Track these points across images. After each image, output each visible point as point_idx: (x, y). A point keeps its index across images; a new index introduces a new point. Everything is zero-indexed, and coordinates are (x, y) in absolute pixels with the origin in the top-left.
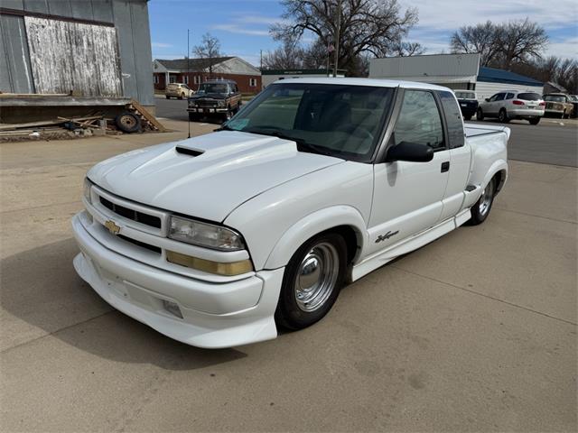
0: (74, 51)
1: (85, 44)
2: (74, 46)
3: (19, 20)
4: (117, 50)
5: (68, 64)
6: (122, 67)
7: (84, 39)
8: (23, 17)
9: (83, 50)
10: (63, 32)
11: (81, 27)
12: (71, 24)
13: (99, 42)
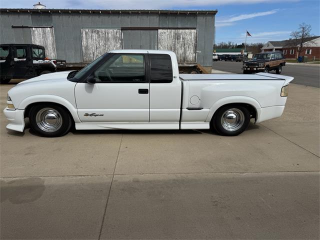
0: (176, 43)
1: (181, 38)
2: (176, 40)
3: (156, 31)
4: (196, 40)
5: (173, 48)
6: (197, 48)
7: (181, 36)
8: (158, 30)
9: (180, 42)
10: (173, 34)
11: (181, 31)
12: (177, 31)
13: (188, 37)
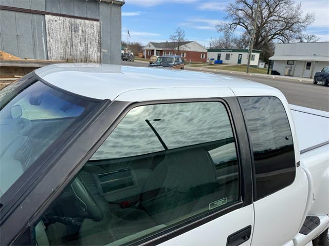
0: (73, 36)
1: (80, 31)
2: (73, 33)
3: (42, 17)
4: (100, 35)
5: (69, 43)
6: (102, 45)
7: (80, 28)
8: (44, 15)
9: (79, 35)
10: (68, 24)
11: (79, 21)
12: (73, 20)
13: (89, 31)
